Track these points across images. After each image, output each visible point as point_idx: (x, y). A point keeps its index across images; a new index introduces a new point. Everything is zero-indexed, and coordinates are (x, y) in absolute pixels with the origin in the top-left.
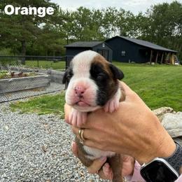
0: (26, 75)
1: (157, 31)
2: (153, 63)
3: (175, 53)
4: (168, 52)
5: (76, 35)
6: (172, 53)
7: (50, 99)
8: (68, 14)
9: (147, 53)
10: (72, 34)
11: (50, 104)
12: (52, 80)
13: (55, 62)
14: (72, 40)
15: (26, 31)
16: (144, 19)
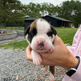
0: (6, 33)
1: (64, 13)
2: (63, 27)
3: (72, 23)
4: (69, 22)
5: (29, 15)
6: (71, 22)
7: (18, 43)
8: (25, 5)
9: (60, 23)
10: (27, 15)
11: (18, 45)
12: (19, 35)
13: (20, 27)
14: (27, 18)
15: (6, 13)
16: (59, 8)
